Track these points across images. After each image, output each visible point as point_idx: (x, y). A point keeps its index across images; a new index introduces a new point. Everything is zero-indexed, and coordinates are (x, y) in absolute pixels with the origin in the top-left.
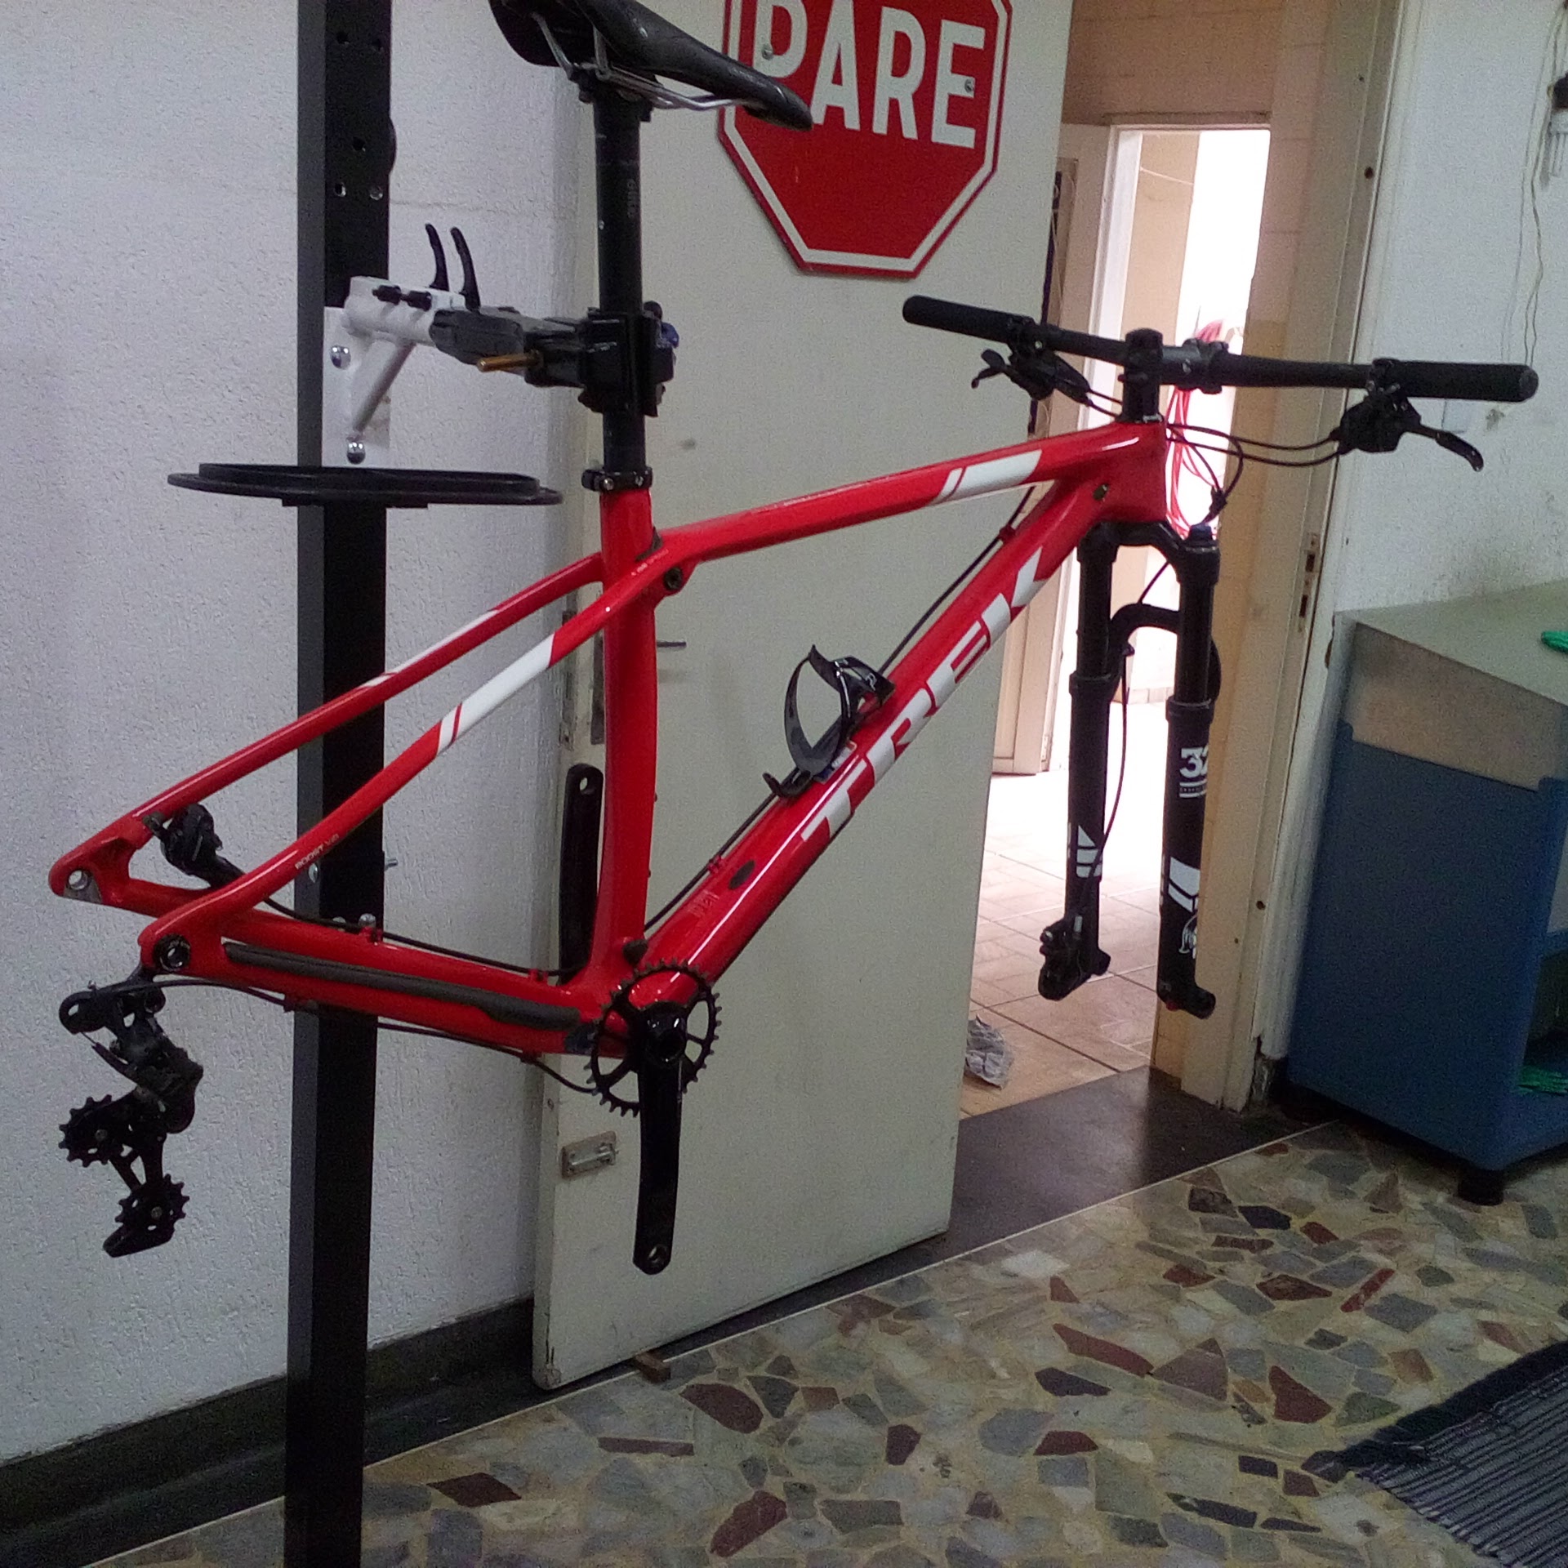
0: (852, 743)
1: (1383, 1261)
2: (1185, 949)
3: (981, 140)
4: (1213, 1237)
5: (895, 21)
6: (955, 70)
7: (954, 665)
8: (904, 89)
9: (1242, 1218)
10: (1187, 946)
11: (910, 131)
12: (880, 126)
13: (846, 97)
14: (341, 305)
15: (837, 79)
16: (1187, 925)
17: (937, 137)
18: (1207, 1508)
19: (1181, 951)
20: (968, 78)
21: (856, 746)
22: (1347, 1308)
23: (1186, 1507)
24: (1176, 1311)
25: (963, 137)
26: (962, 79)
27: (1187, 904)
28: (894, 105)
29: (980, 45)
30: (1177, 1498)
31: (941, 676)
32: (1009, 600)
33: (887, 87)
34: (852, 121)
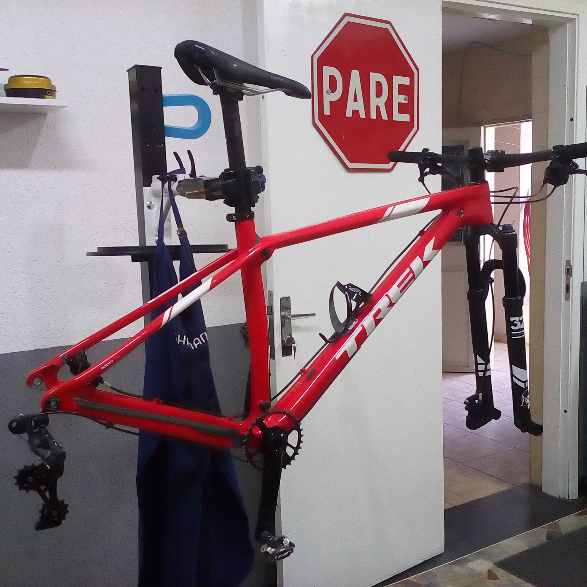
0: (357, 319)
2: (523, 405)
3: (412, 118)
5: (375, 77)
6: (399, 94)
7: (399, 286)
8: (381, 102)
10: (524, 403)
11: (385, 117)
12: (373, 116)
13: (360, 106)
14: (150, 186)
15: (356, 100)
16: (523, 395)
17: (395, 119)
19: (521, 405)
20: (405, 96)
21: (358, 320)
25: (406, 118)
26: (403, 97)
27: (522, 385)
28: (378, 108)
29: (408, 83)
31: (394, 291)
32: (422, 258)
33: (375, 101)
34: (363, 115)
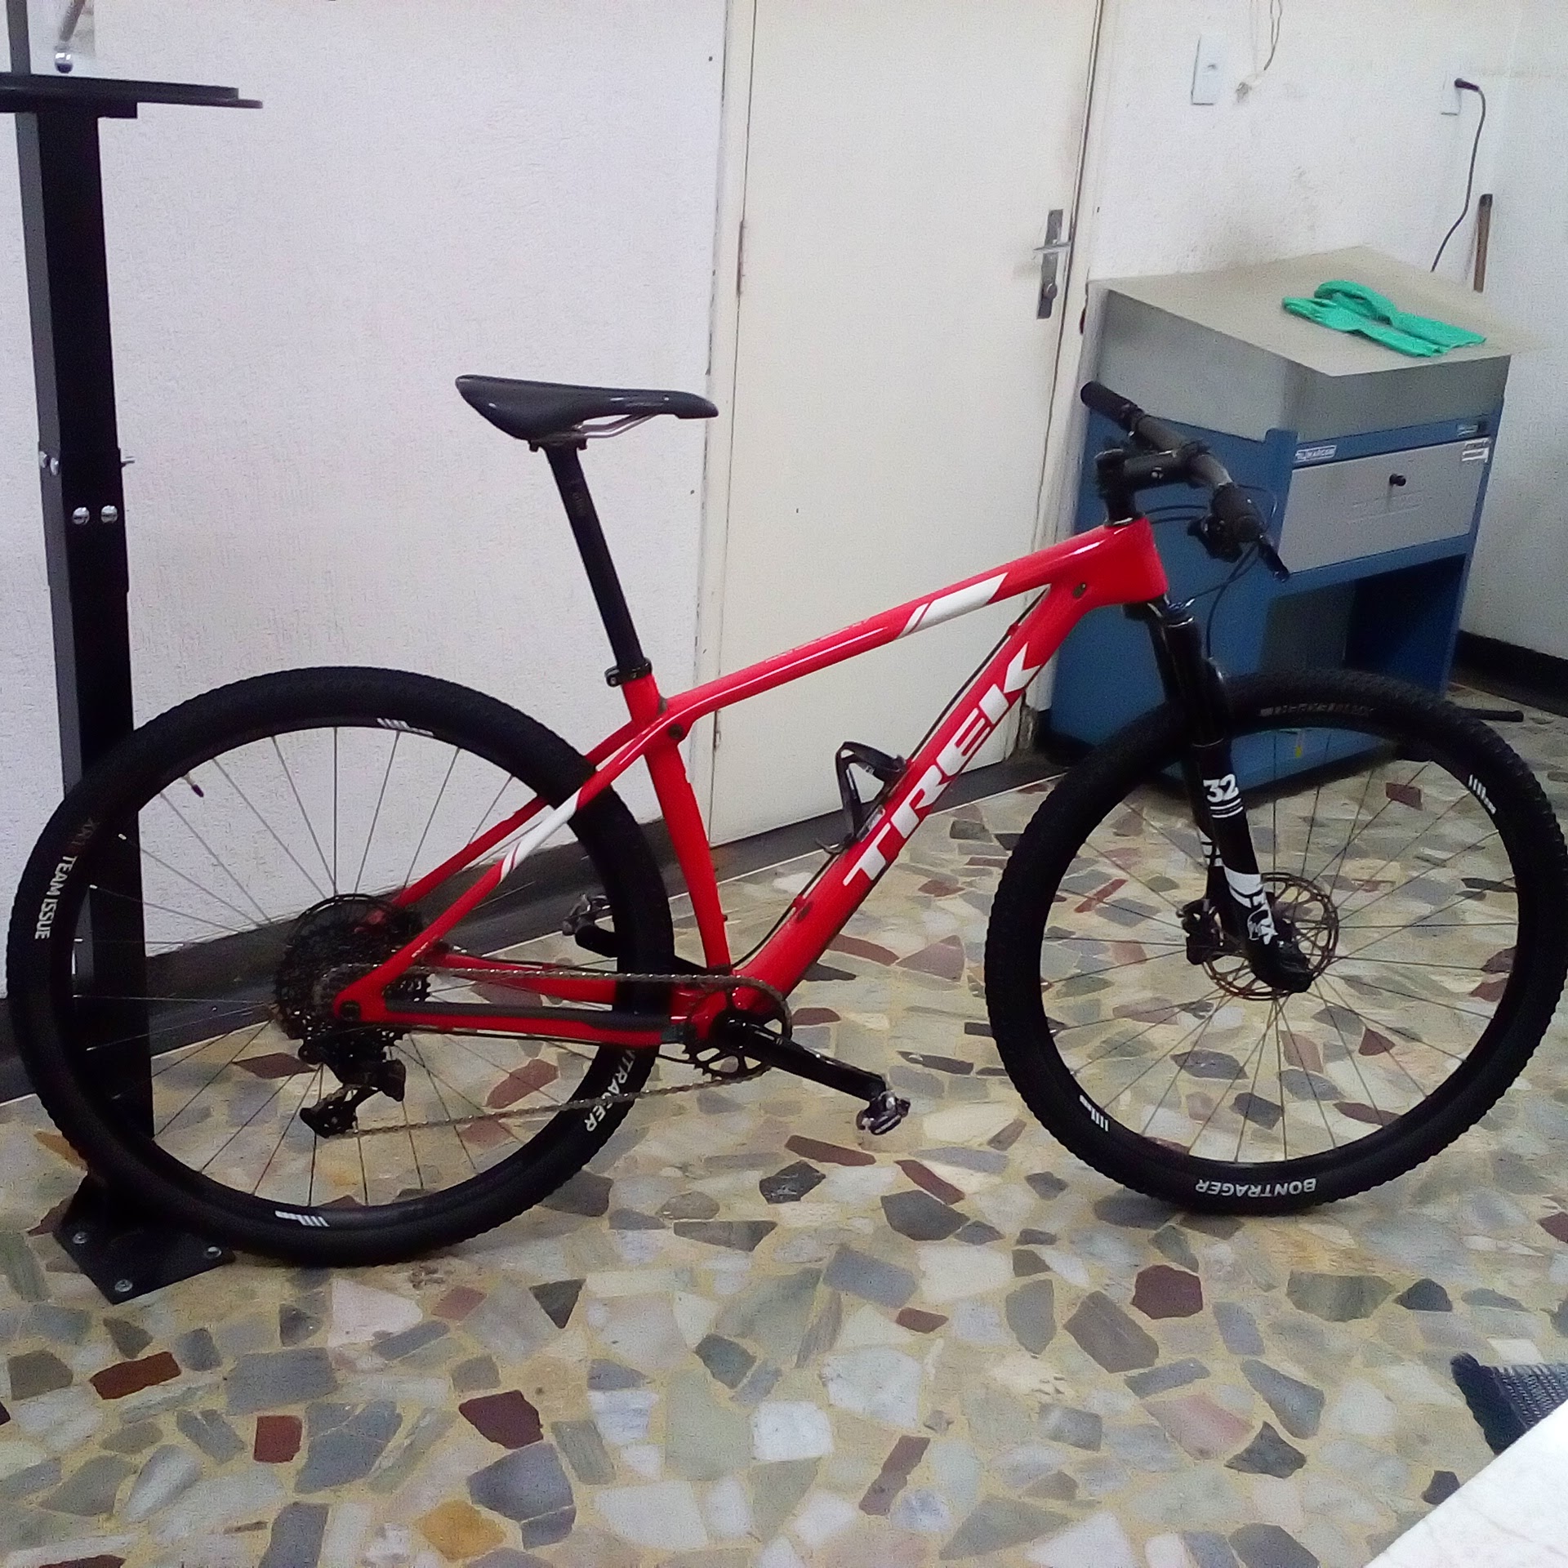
1: (1118, 874)
4: (967, 859)
9: (996, 843)
18: (930, 1061)
22: (1080, 910)
23: (915, 1061)
24: (926, 916)
30: (905, 1055)
